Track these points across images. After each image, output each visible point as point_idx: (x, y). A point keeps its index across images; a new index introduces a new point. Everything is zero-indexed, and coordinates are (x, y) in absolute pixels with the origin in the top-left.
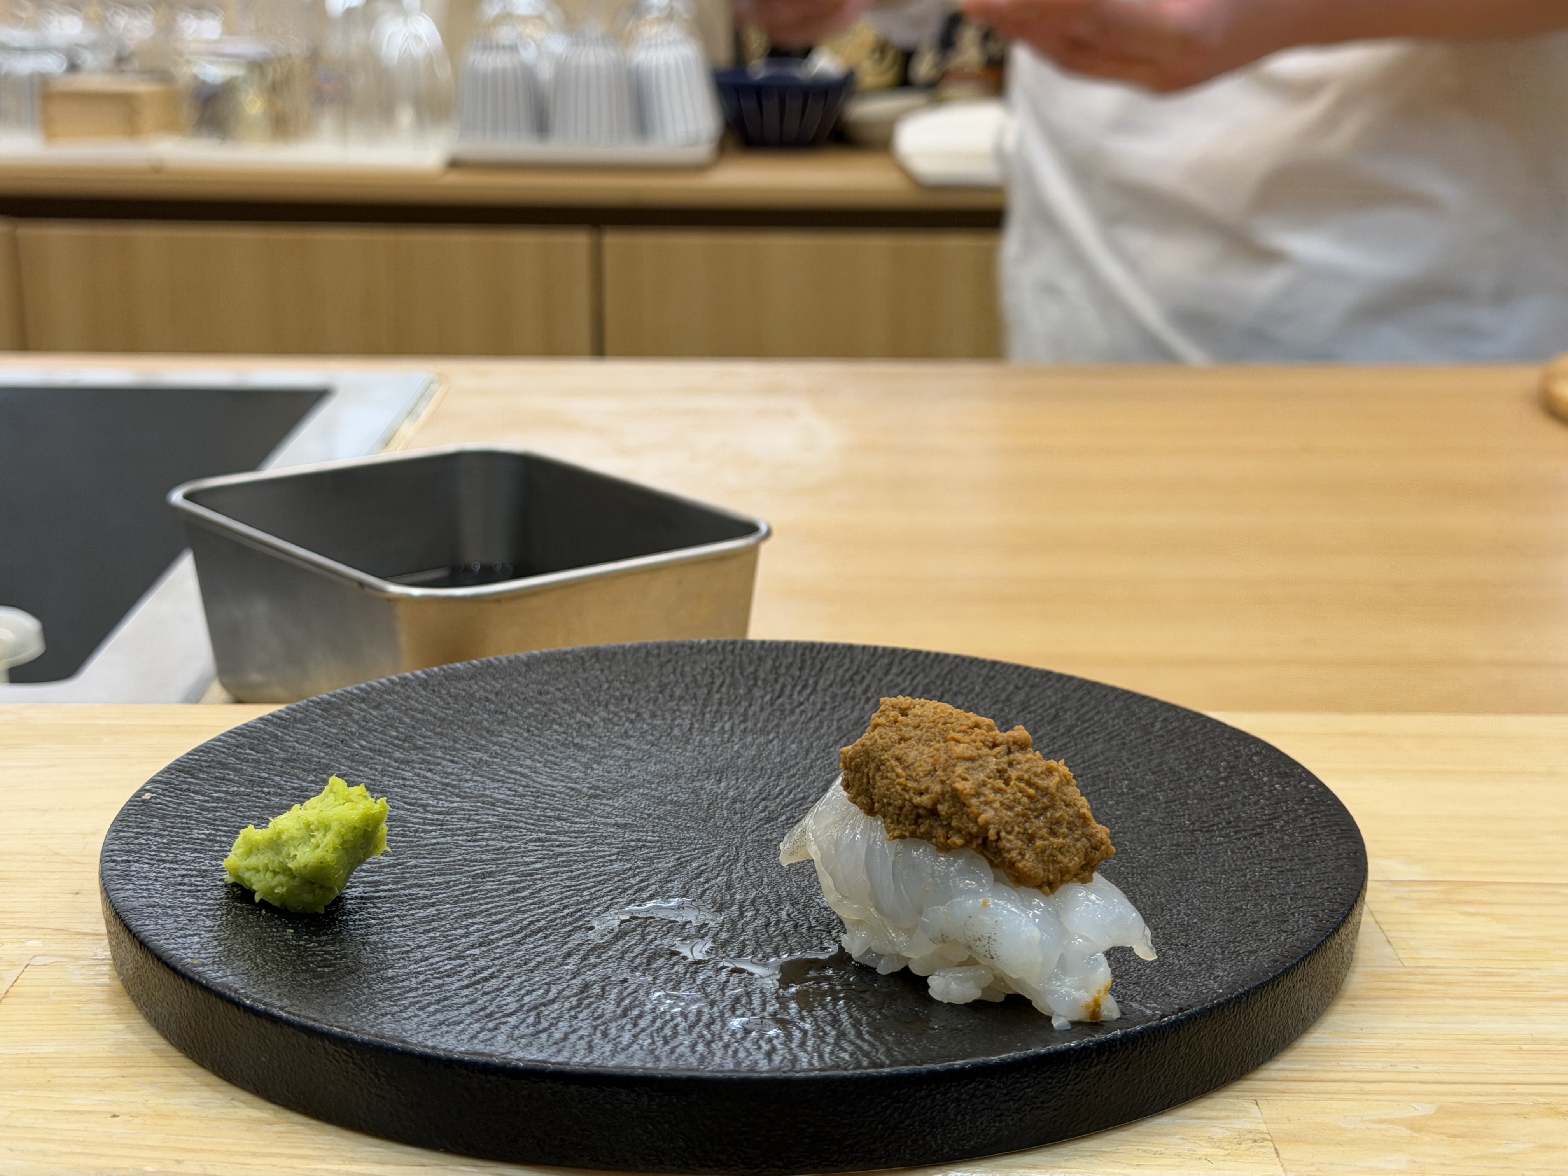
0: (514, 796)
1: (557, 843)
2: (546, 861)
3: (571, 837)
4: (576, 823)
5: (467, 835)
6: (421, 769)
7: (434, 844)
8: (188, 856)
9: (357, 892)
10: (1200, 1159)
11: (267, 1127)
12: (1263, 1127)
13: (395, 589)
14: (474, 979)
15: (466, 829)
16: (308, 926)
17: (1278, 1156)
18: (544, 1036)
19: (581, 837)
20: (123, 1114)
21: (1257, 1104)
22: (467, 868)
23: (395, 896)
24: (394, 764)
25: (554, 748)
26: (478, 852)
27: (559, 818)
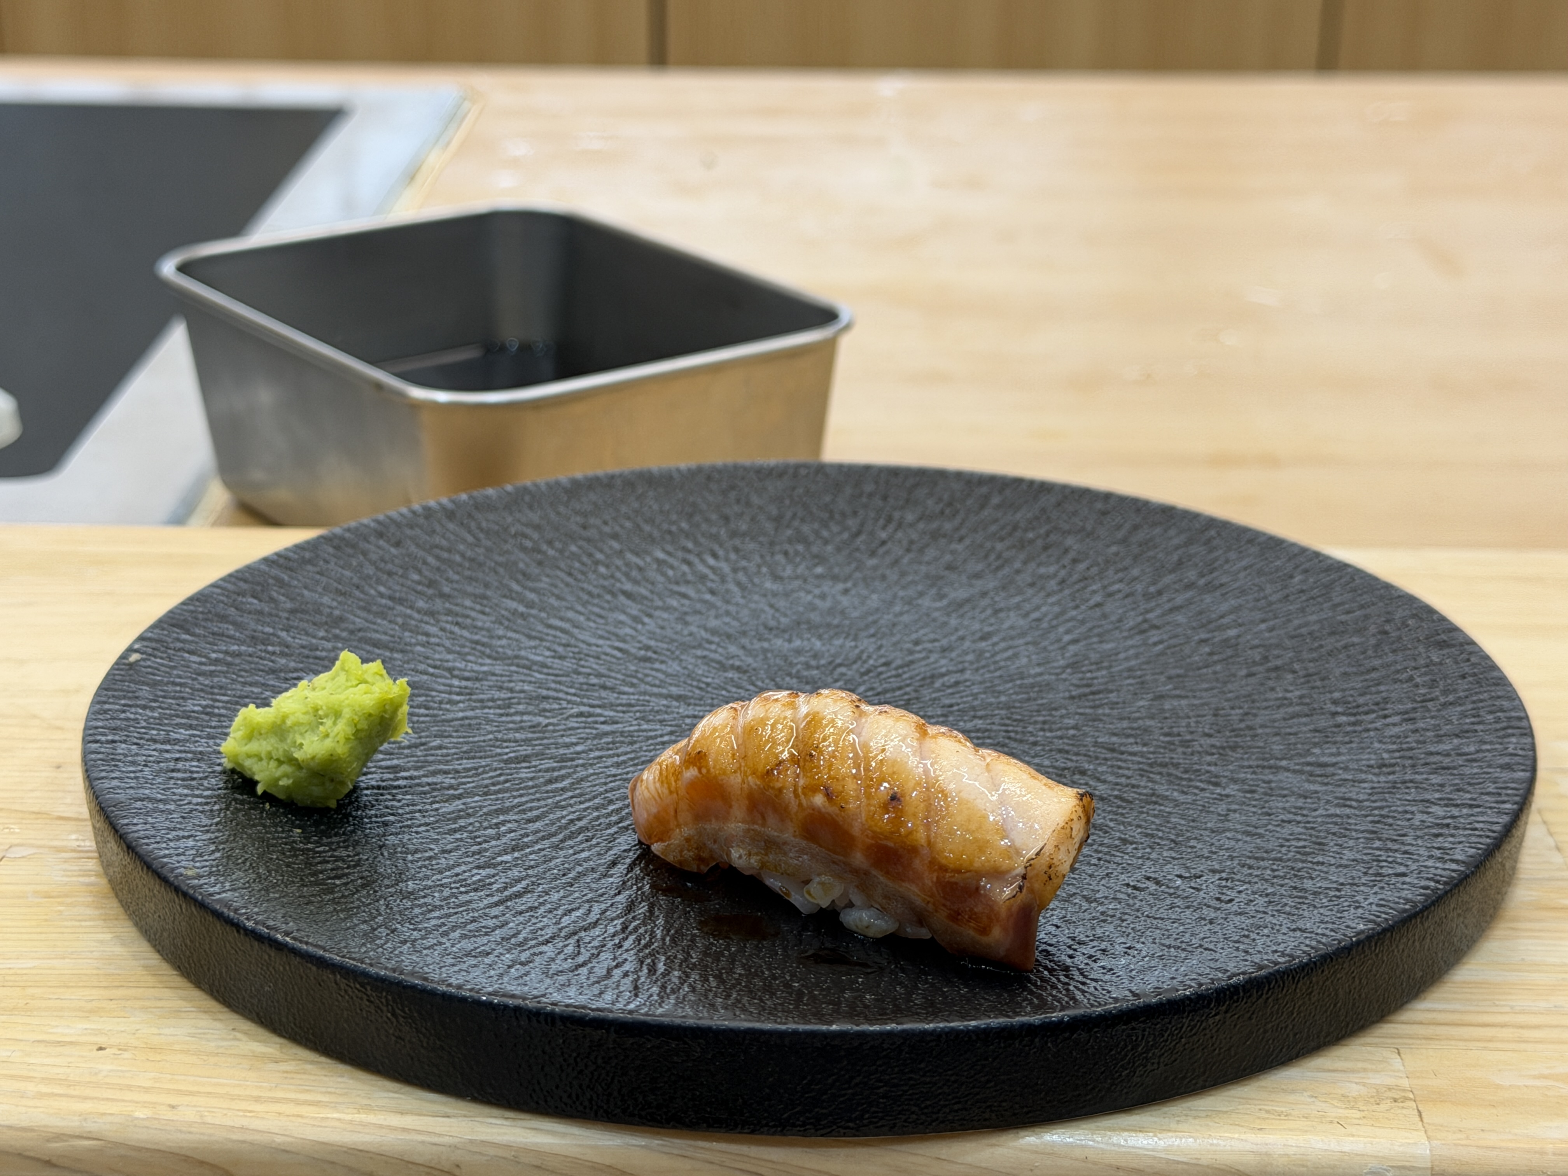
0: (553, 657)
1: (602, 719)
2: (589, 742)
3: (618, 712)
4: (624, 693)
5: (499, 707)
6: (447, 622)
7: (462, 719)
8: (183, 733)
9: (372, 779)
10: (1331, 1122)
11: (273, 1066)
12: (1405, 1083)
13: (418, 393)
14: (506, 893)
15: (499, 699)
16: (316, 824)
17: (1422, 1120)
18: (584, 971)
19: (628, 712)
20: (111, 1047)
21: (1399, 1054)
22: (499, 751)
23: (418, 785)
24: (416, 615)
25: (599, 596)
26: (511, 729)
27: (604, 687)
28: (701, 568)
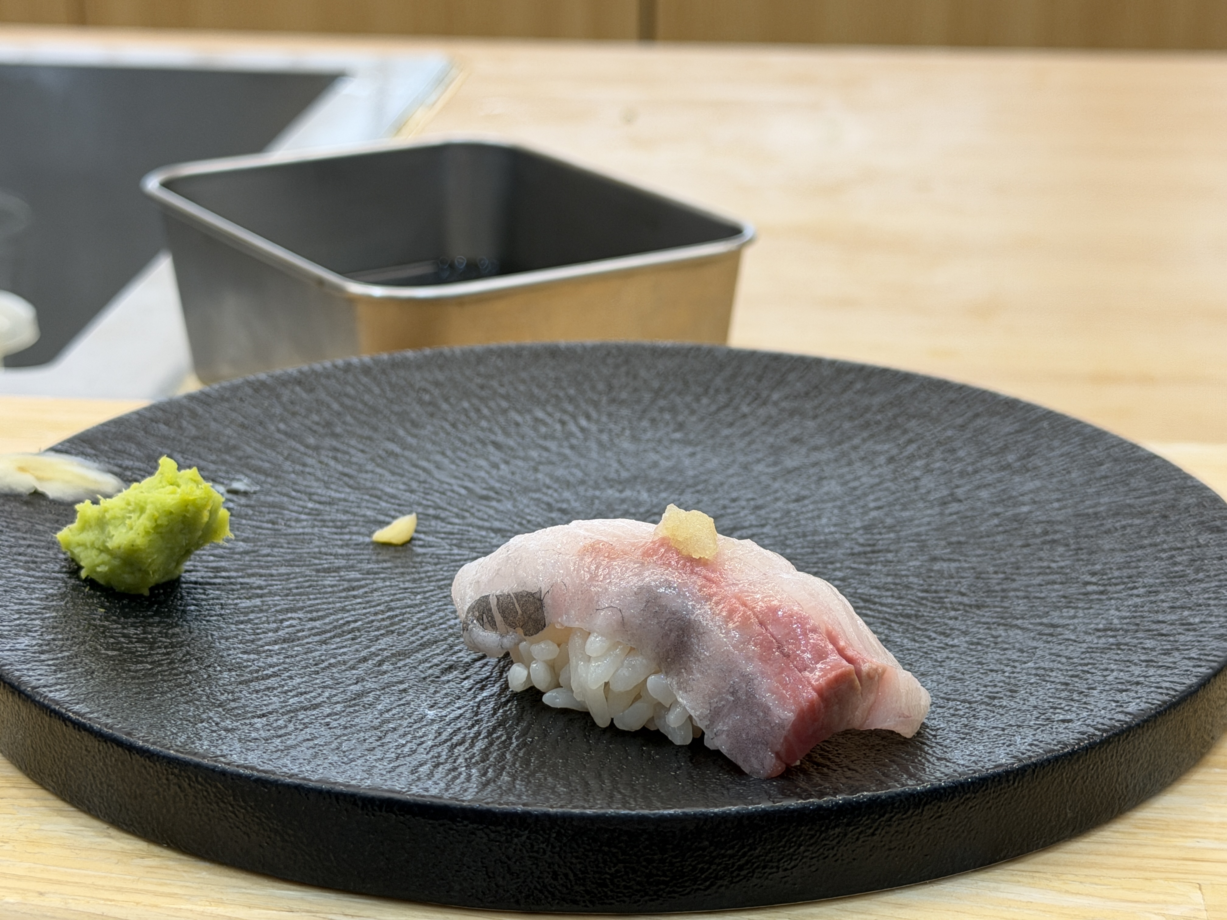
4: (452, 524)
5: (336, 527)
6: (327, 456)
7: (299, 534)
9: (194, 576)
14: (255, 675)
15: (340, 521)
16: (123, 607)
18: (278, 741)
19: (447, 538)
22: (317, 561)
23: (231, 583)
25: (471, 445)
26: (336, 545)
27: (436, 517)
28: (573, 427)
